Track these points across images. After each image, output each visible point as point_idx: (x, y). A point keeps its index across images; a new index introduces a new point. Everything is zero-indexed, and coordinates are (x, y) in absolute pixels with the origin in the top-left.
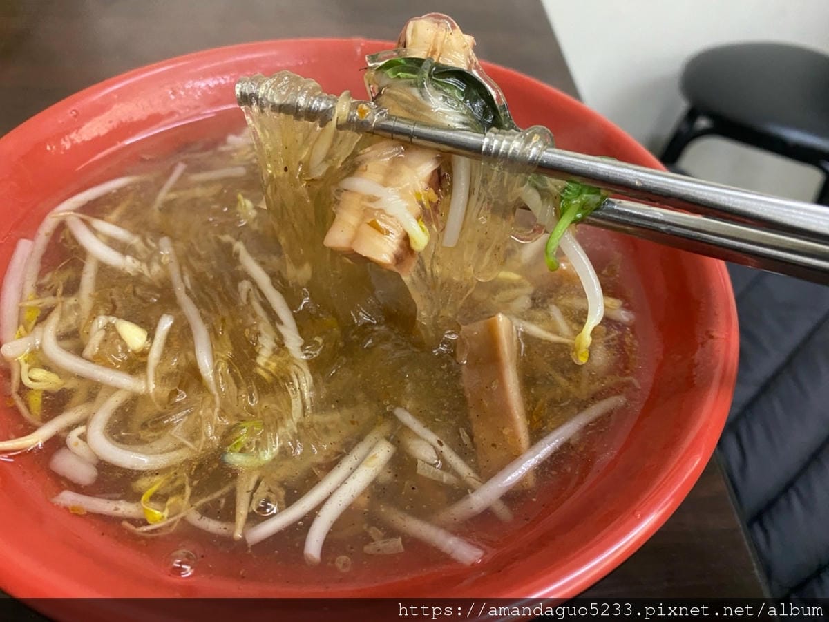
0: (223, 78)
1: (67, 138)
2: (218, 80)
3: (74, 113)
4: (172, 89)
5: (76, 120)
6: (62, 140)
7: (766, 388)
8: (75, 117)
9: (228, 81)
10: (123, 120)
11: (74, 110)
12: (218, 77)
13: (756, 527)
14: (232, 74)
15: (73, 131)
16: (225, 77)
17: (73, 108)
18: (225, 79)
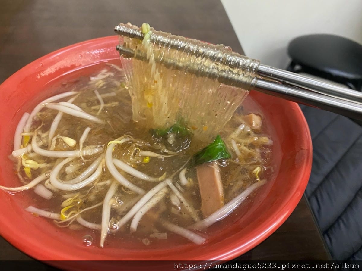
0: (101, 50)
1: (39, 75)
2: (99, 51)
3: (41, 65)
4: (80, 55)
5: (42, 67)
6: (37, 76)
7: (327, 177)
8: (42, 66)
9: (103, 51)
10: (61, 67)
11: (41, 64)
12: (99, 50)
13: (326, 236)
14: (105, 49)
15: (41, 71)
16: (102, 50)
17: (41, 63)
18: (102, 51)
